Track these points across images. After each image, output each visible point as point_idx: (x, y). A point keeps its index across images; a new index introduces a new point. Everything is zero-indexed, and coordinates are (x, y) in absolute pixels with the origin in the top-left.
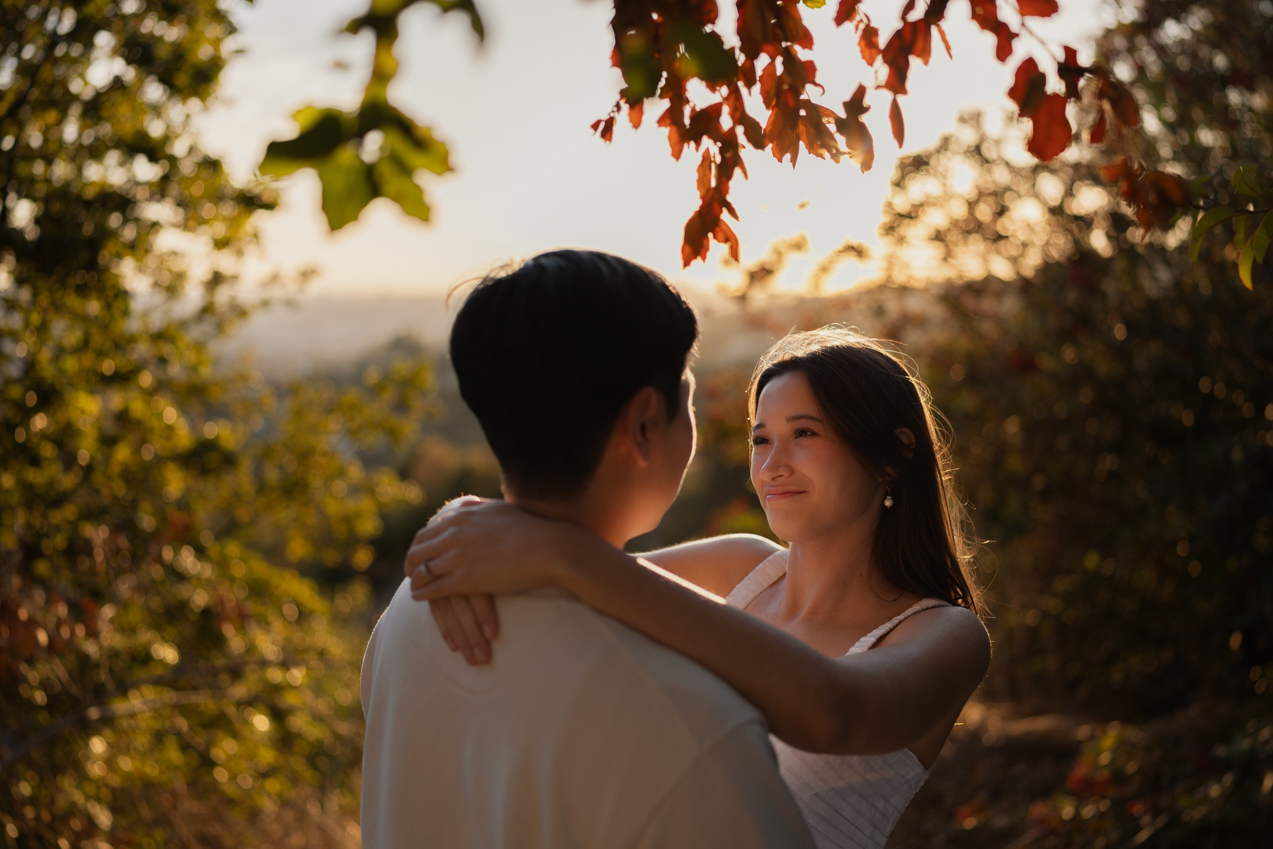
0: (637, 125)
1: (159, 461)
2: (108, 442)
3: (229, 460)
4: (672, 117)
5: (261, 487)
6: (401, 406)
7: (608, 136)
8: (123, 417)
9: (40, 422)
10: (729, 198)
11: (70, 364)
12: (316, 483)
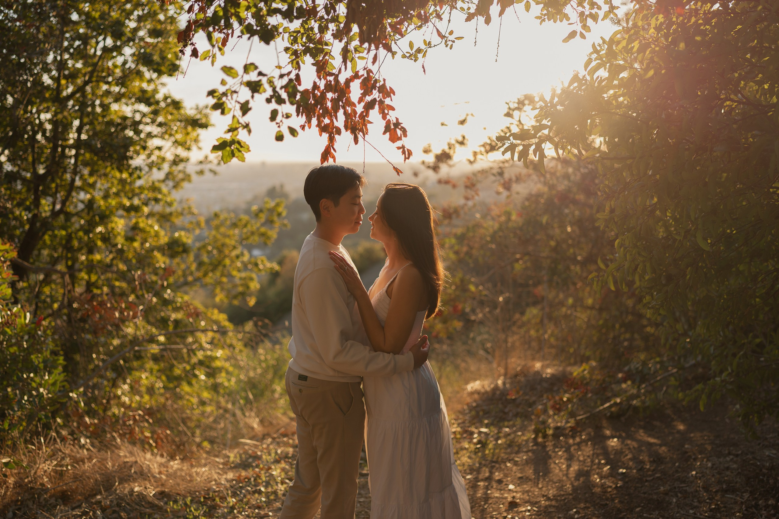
0: (310, 128)
1: (151, 250)
2: (130, 239)
3: (185, 250)
4: (318, 125)
5: (201, 264)
6: (270, 222)
7: (296, 134)
8: (135, 228)
9: (99, 229)
10: (335, 147)
11: (113, 202)
12: (227, 262)
